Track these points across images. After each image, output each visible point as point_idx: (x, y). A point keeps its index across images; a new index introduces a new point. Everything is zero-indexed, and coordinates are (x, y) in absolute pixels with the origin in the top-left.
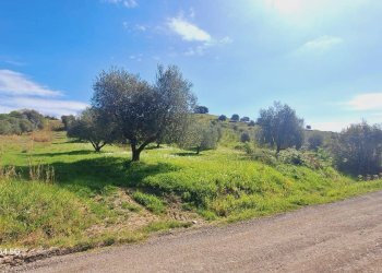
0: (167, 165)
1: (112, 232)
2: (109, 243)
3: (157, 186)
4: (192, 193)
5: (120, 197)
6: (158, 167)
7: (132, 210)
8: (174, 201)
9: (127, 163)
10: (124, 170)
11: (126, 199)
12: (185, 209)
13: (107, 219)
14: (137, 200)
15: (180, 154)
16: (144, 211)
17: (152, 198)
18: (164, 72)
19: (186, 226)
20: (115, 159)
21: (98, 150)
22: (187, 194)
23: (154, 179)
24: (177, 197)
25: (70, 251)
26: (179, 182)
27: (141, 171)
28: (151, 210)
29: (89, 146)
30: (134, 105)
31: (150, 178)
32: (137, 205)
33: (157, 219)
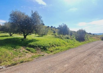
0: (35, 40)
1: (21, 59)
2: (22, 62)
3: (33, 45)
4: (43, 47)
5: (22, 49)
6: (32, 40)
7: (26, 52)
8: (39, 49)
9: (22, 39)
10: (22, 41)
11: (24, 49)
12: (42, 51)
13: (19, 56)
14: (27, 50)
15: (38, 37)
16: (30, 52)
17: (32, 49)
18: (33, 13)
19: (43, 56)
20: (18, 38)
21: (11, 35)
22: (42, 47)
23: (32, 44)
24: (39, 48)
25: (9, 66)
26: (39, 44)
27: (27, 41)
28: (32, 52)
29: (8, 34)
30: (24, 22)
31: (30, 43)
32: (28, 51)
33: (34, 54)
